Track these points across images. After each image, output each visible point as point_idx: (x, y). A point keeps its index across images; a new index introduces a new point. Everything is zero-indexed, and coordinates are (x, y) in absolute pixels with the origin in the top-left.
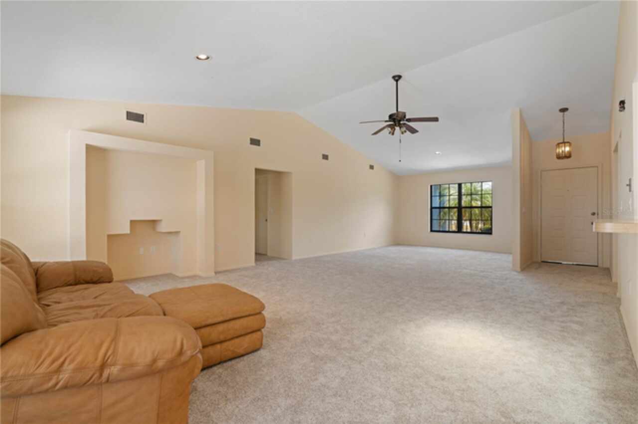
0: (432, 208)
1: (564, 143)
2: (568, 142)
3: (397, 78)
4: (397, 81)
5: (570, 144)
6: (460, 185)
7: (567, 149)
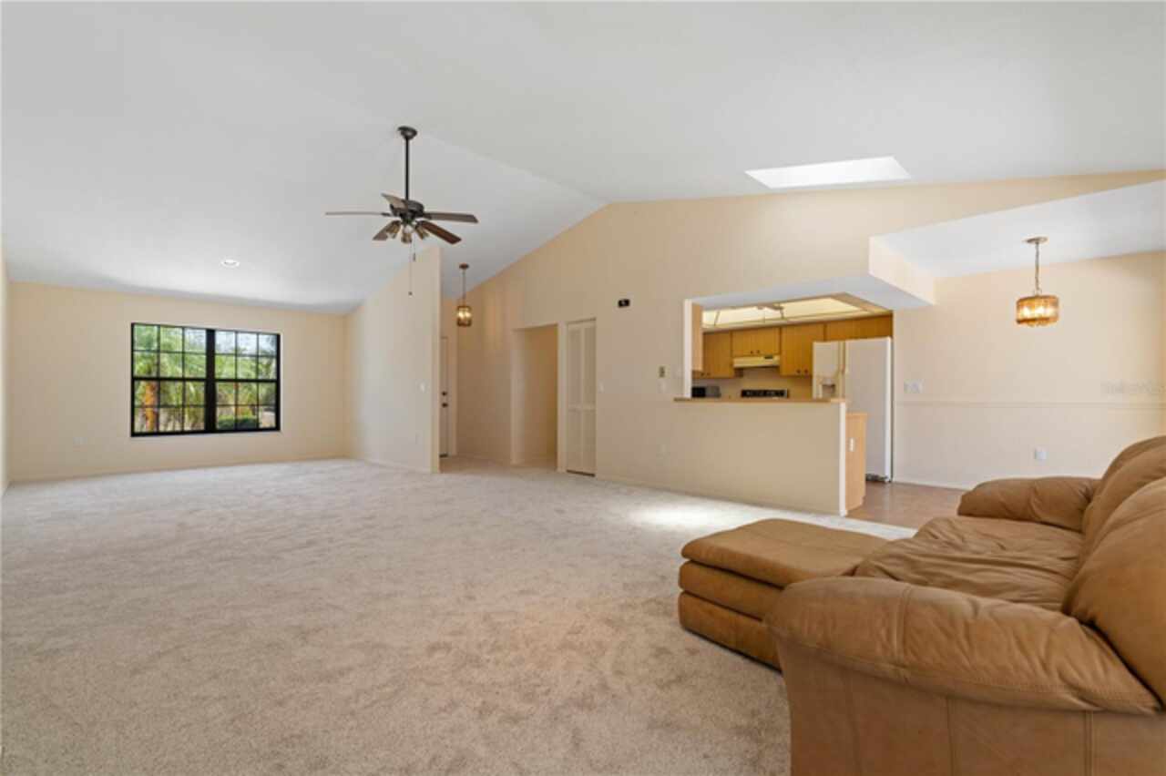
0: (134, 379)
1: (464, 307)
2: (468, 307)
3: (408, 133)
4: (407, 139)
5: (470, 310)
6: (211, 334)
7: (468, 315)
